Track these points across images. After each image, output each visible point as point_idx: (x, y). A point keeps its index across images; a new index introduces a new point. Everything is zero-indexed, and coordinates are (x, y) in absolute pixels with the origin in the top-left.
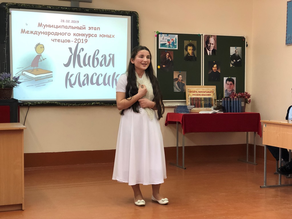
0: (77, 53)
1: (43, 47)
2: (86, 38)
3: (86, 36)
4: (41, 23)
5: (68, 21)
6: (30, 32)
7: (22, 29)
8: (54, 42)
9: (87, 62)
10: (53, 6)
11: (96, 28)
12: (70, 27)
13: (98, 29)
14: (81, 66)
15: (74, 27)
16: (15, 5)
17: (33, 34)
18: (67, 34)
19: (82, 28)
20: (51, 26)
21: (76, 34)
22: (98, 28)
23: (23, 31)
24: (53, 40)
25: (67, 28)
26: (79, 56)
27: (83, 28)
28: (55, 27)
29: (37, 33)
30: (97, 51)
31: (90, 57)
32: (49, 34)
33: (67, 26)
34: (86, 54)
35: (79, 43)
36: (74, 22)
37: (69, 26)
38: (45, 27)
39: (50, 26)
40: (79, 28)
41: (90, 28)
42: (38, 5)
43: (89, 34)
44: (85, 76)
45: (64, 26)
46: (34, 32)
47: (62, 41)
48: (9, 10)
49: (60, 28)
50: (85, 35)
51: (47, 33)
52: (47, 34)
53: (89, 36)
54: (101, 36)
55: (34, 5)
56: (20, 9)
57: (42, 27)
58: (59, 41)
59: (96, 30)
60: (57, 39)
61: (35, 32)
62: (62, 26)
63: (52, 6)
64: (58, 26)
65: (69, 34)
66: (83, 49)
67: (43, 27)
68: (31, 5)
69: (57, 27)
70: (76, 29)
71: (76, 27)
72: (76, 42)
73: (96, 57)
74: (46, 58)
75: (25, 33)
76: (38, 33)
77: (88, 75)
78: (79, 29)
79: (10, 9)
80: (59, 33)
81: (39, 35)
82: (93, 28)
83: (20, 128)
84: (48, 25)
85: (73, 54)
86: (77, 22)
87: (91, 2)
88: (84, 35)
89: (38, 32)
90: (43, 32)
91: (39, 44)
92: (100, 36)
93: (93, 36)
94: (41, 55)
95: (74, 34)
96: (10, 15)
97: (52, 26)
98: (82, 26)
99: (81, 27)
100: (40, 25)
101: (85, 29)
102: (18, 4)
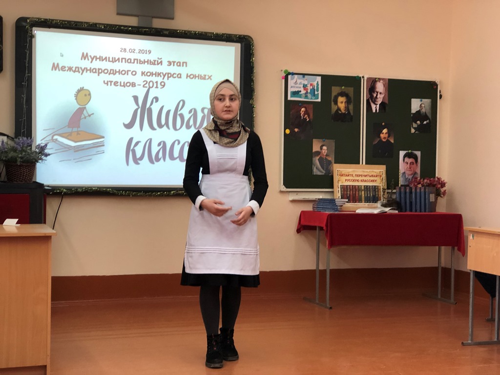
0: (148, 106)
1: (90, 94)
2: (163, 79)
3: (163, 77)
4: (87, 54)
5: (133, 51)
6: (67, 69)
7: (54, 64)
8: (108, 85)
9: (163, 122)
10: (107, 25)
11: (180, 63)
12: (136, 61)
13: (185, 64)
14: (152, 128)
15: (143, 61)
16: (42, 22)
17: (73, 71)
18: (130, 73)
19: (156, 63)
20: (103, 58)
21: (145, 73)
22: (183, 63)
23: (55, 67)
24: (106, 82)
25: (131, 62)
26: (150, 110)
27: (159, 62)
28: (111, 60)
29: (78, 69)
30: (181, 103)
31: (168, 112)
32: (99, 71)
33: (131, 60)
34: (162, 107)
35: (151, 89)
36: (143, 52)
37: (134, 60)
38: (92, 59)
39: (101, 59)
40: (151, 62)
41: (170, 63)
42: (82, 22)
43: (168, 74)
44: (159, 144)
45: (125, 59)
46: (74, 69)
47: (122, 84)
48: (32, 30)
49: (119, 62)
50: (161, 74)
51: (96, 70)
52: (96, 72)
53: (168, 77)
54: (188, 78)
55: (75, 22)
56: (51, 29)
57: (88, 60)
58: (116, 83)
59: (180, 65)
60: (112, 82)
61: (76, 68)
62: (122, 59)
63: (105, 24)
64: (115, 58)
65: (134, 73)
66: (157, 99)
67: (90, 60)
68: (69, 22)
69: (114, 60)
70: (146, 63)
71: (146, 60)
72: (145, 86)
73: (179, 113)
74: (93, 114)
75: (59, 70)
76: (80, 70)
77: (164, 143)
78: (150, 64)
79: (34, 29)
80: (118, 70)
81: (82, 74)
82: (175, 64)
83: (45, 234)
84: (98, 57)
85: (139, 108)
86: (148, 53)
87: (173, 19)
88: (158, 74)
89: (81, 68)
90: (89, 68)
91: (82, 89)
92: (187, 76)
93: (175, 77)
94: (85, 108)
95: (143, 73)
96: (33, 39)
97: (106, 58)
98: (157, 59)
99: (155, 61)
100: (84, 56)
101: (161, 65)
102: (47, 19)
